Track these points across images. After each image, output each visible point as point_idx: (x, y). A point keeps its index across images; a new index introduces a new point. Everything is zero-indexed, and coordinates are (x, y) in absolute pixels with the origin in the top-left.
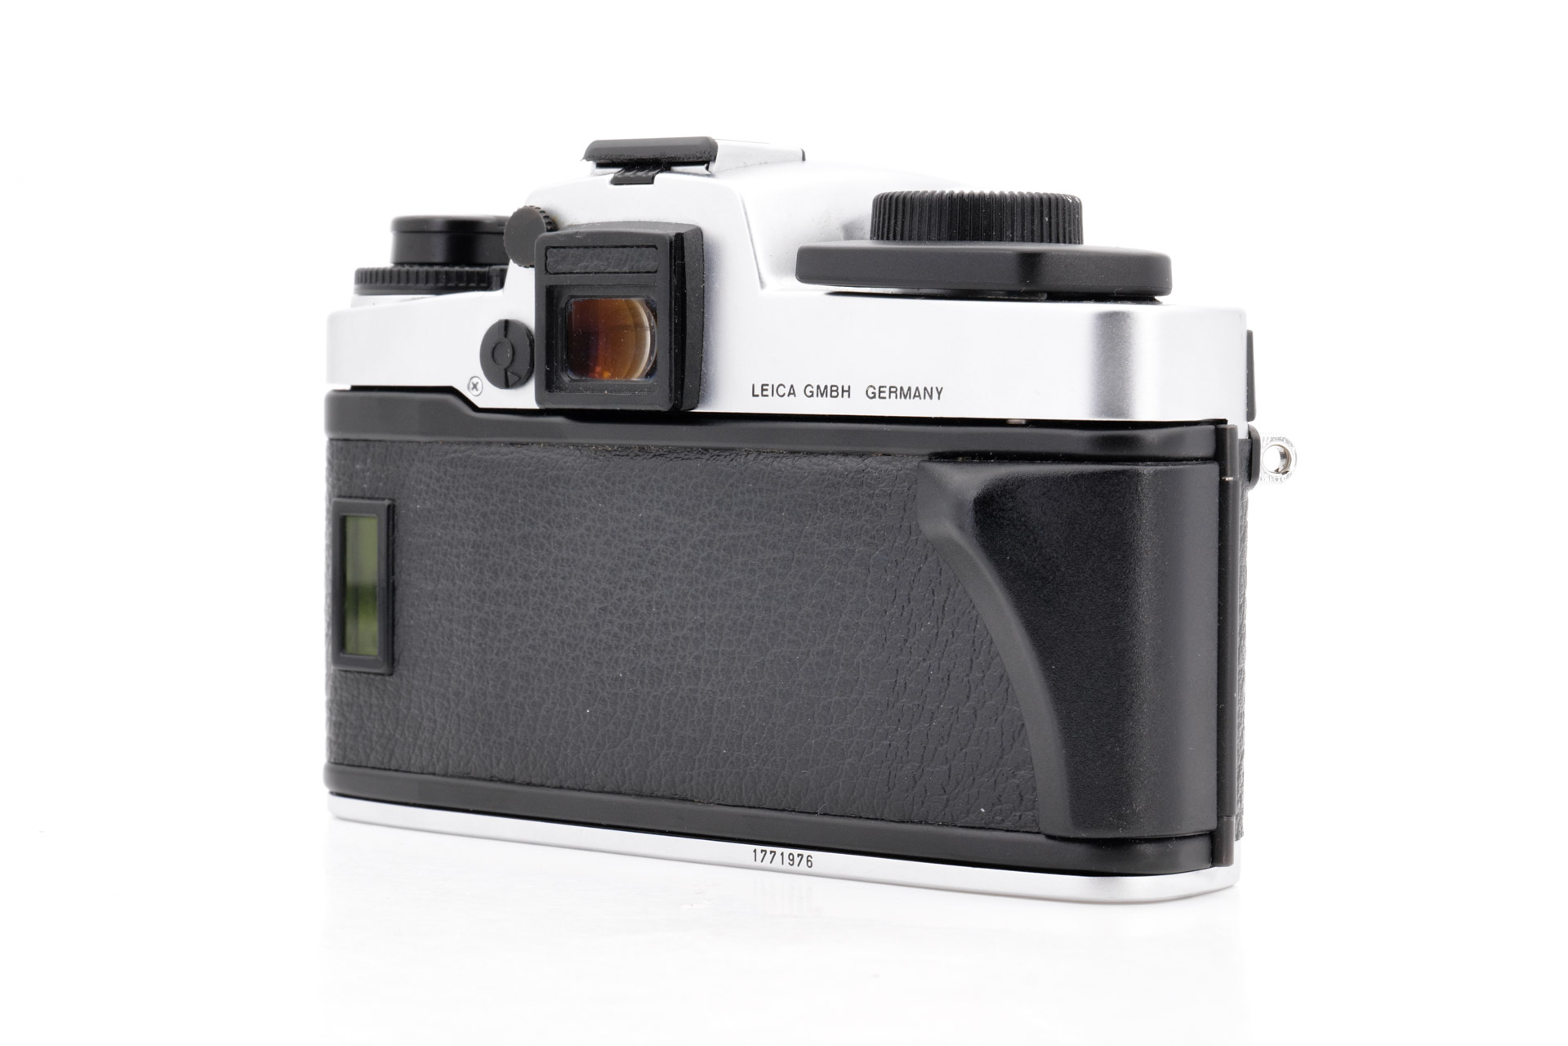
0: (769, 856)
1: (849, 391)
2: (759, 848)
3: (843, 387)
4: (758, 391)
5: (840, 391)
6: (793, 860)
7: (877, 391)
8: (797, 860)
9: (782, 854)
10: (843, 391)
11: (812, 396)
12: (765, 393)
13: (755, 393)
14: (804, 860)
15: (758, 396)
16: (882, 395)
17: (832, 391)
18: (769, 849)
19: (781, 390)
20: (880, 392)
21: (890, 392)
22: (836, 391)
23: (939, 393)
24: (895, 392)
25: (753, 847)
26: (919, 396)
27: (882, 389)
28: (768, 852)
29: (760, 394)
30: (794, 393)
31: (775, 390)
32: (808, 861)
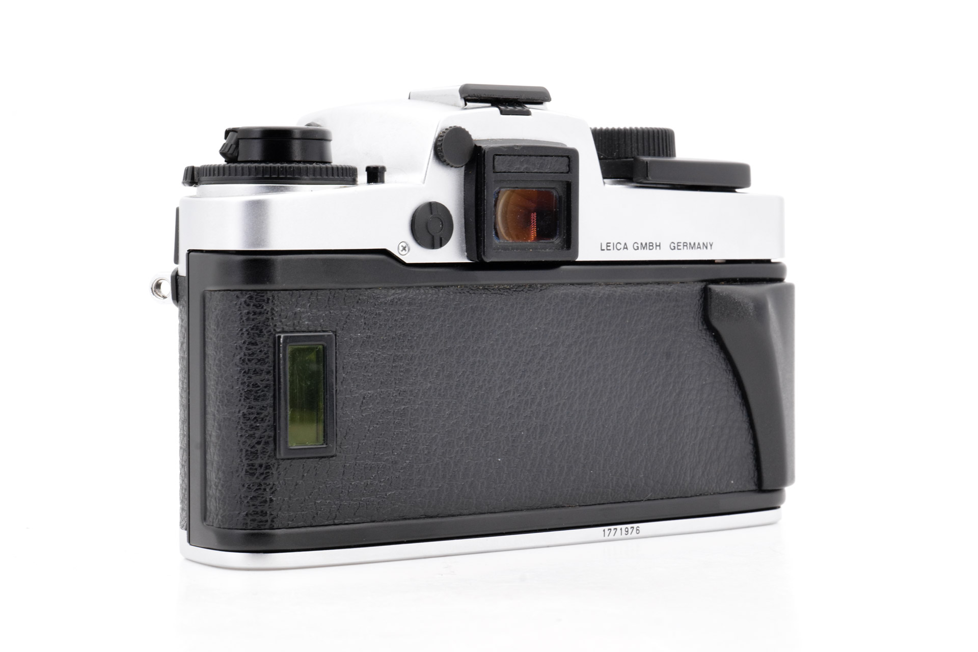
0: (613, 532)
1: (659, 246)
2: (606, 528)
3: (656, 243)
4: (604, 247)
5: (654, 246)
6: (627, 532)
7: (676, 245)
8: (630, 531)
9: (621, 529)
10: (657, 246)
11: (638, 249)
12: (608, 248)
13: (603, 249)
14: (635, 529)
15: (604, 250)
16: (679, 247)
17: (650, 246)
18: (612, 527)
19: (619, 246)
20: (678, 246)
21: (684, 246)
22: (652, 246)
23: (711, 245)
24: (686, 246)
25: (602, 528)
26: (700, 248)
27: (679, 244)
28: (612, 530)
29: (605, 248)
30: (627, 248)
31: (615, 246)
32: (637, 530)
